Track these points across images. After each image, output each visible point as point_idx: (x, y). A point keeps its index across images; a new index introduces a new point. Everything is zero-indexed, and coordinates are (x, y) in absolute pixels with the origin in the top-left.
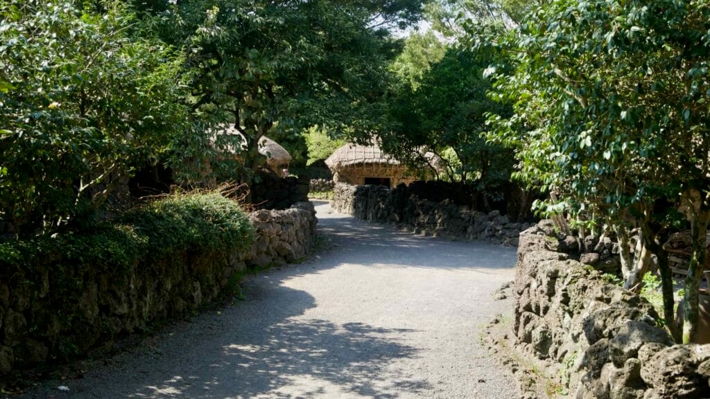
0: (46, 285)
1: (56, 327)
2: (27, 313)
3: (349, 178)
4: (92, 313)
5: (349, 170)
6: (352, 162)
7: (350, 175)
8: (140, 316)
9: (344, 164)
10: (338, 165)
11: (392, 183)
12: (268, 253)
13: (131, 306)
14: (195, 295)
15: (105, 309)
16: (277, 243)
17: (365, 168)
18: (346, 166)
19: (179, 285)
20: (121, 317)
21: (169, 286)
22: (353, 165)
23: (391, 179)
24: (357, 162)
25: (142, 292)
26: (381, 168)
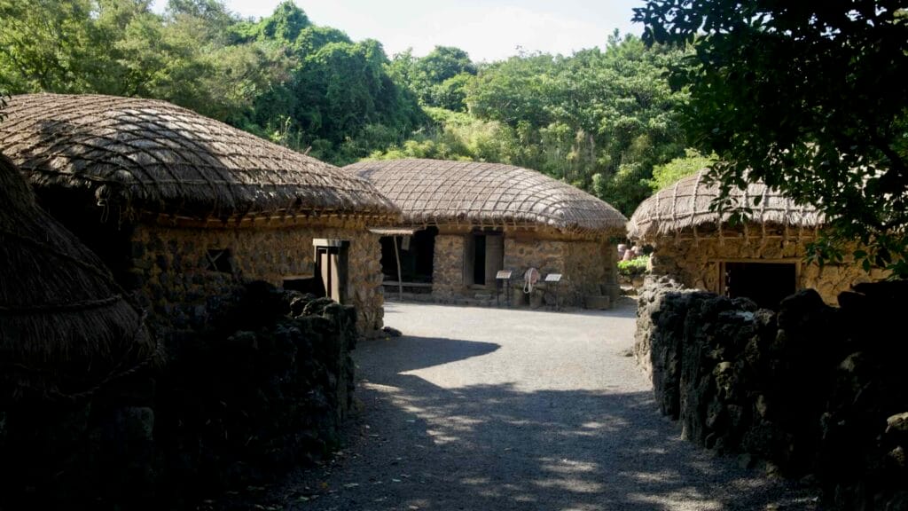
3: (681, 264)
5: (678, 242)
6: (684, 223)
7: (685, 257)
9: (664, 228)
10: (649, 231)
11: (802, 276)
17: (722, 239)
18: (671, 233)
22: (688, 230)
23: (799, 268)
24: (698, 221)
26: (766, 239)
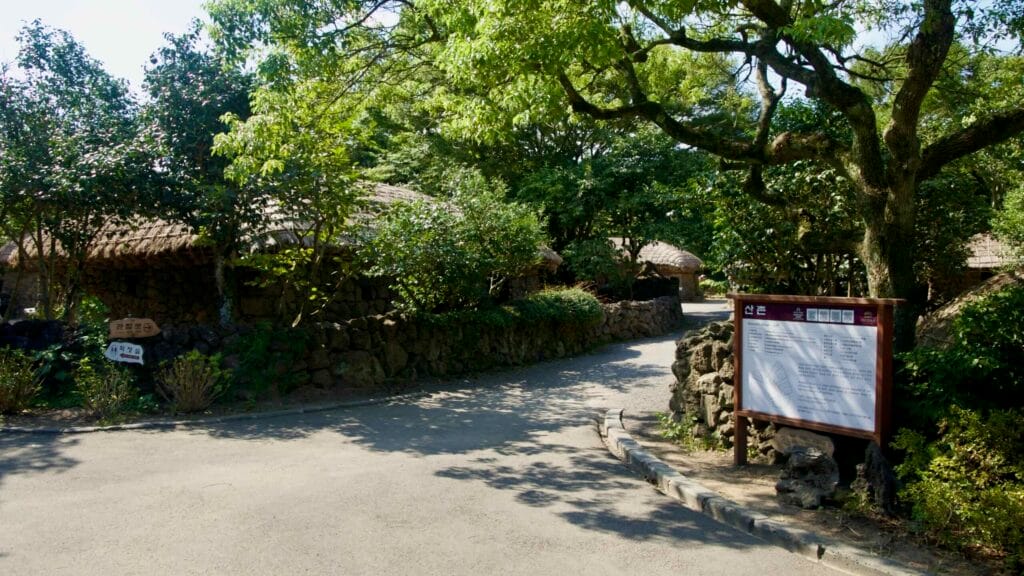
0: (461, 334)
1: (466, 355)
2: (452, 347)
4: (486, 350)
8: (519, 356)
12: (629, 330)
13: (510, 349)
14: (559, 349)
15: (493, 349)
16: (636, 322)
19: (547, 342)
20: (504, 355)
21: (540, 342)
25: (519, 344)
